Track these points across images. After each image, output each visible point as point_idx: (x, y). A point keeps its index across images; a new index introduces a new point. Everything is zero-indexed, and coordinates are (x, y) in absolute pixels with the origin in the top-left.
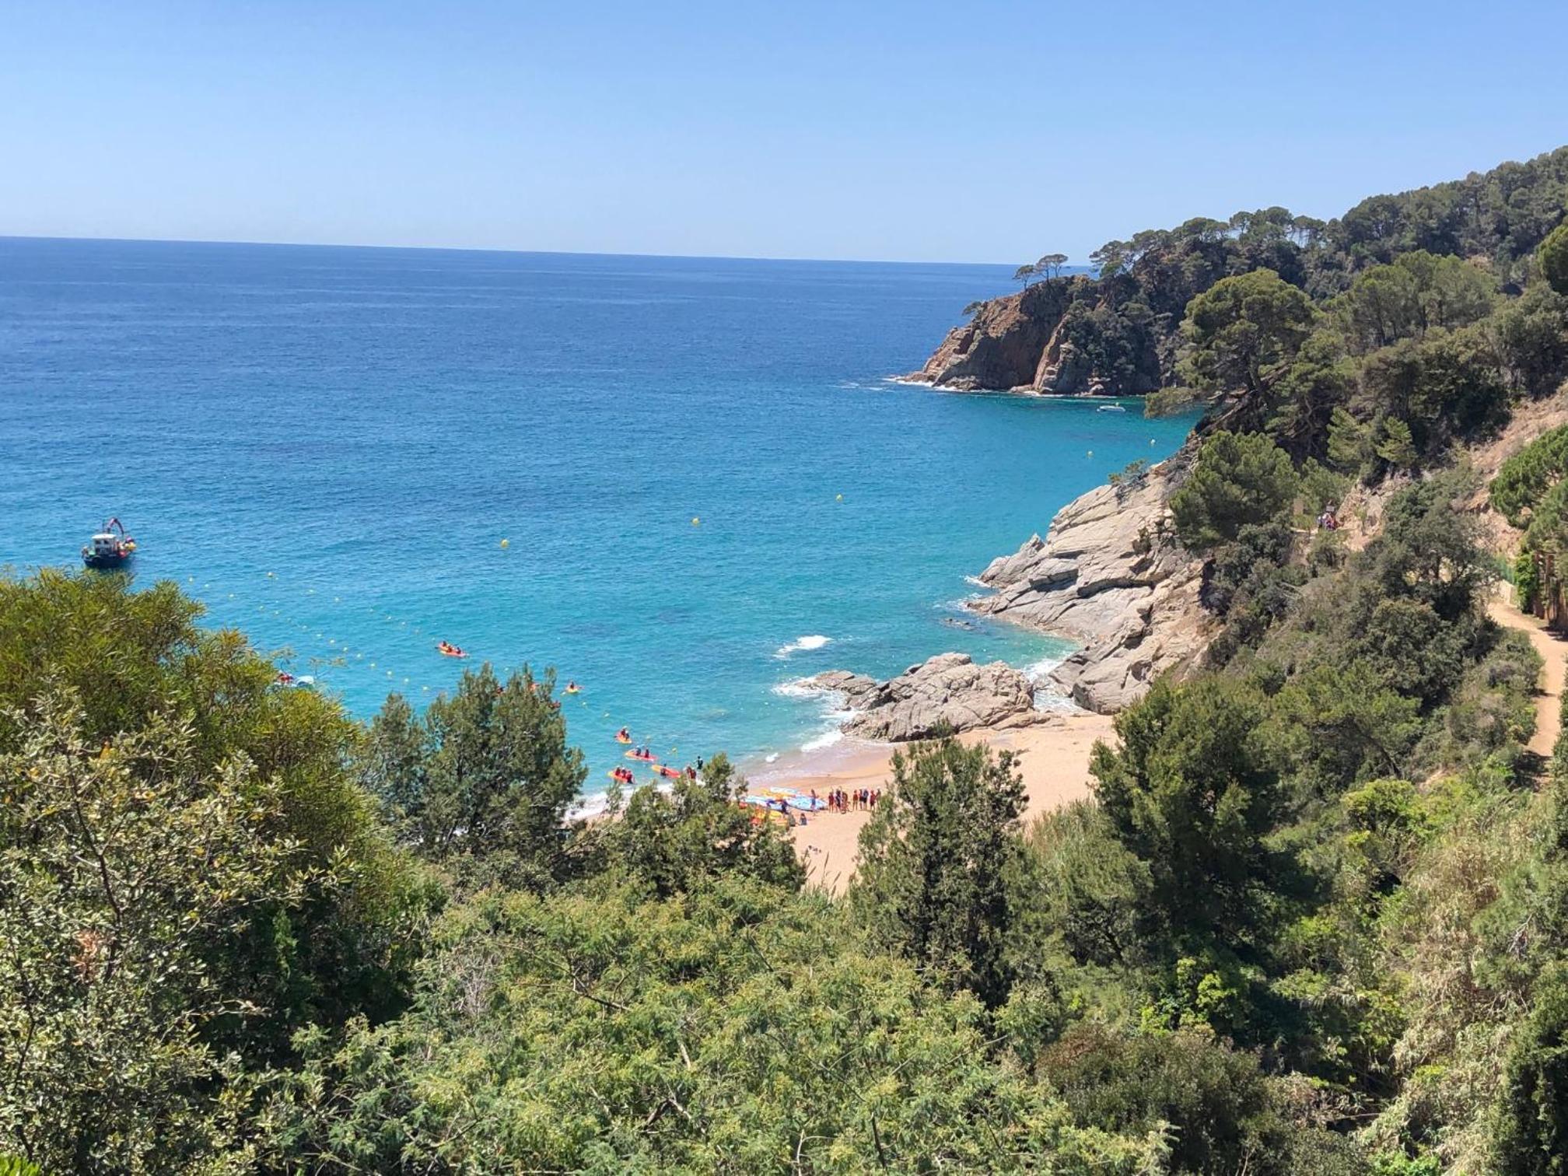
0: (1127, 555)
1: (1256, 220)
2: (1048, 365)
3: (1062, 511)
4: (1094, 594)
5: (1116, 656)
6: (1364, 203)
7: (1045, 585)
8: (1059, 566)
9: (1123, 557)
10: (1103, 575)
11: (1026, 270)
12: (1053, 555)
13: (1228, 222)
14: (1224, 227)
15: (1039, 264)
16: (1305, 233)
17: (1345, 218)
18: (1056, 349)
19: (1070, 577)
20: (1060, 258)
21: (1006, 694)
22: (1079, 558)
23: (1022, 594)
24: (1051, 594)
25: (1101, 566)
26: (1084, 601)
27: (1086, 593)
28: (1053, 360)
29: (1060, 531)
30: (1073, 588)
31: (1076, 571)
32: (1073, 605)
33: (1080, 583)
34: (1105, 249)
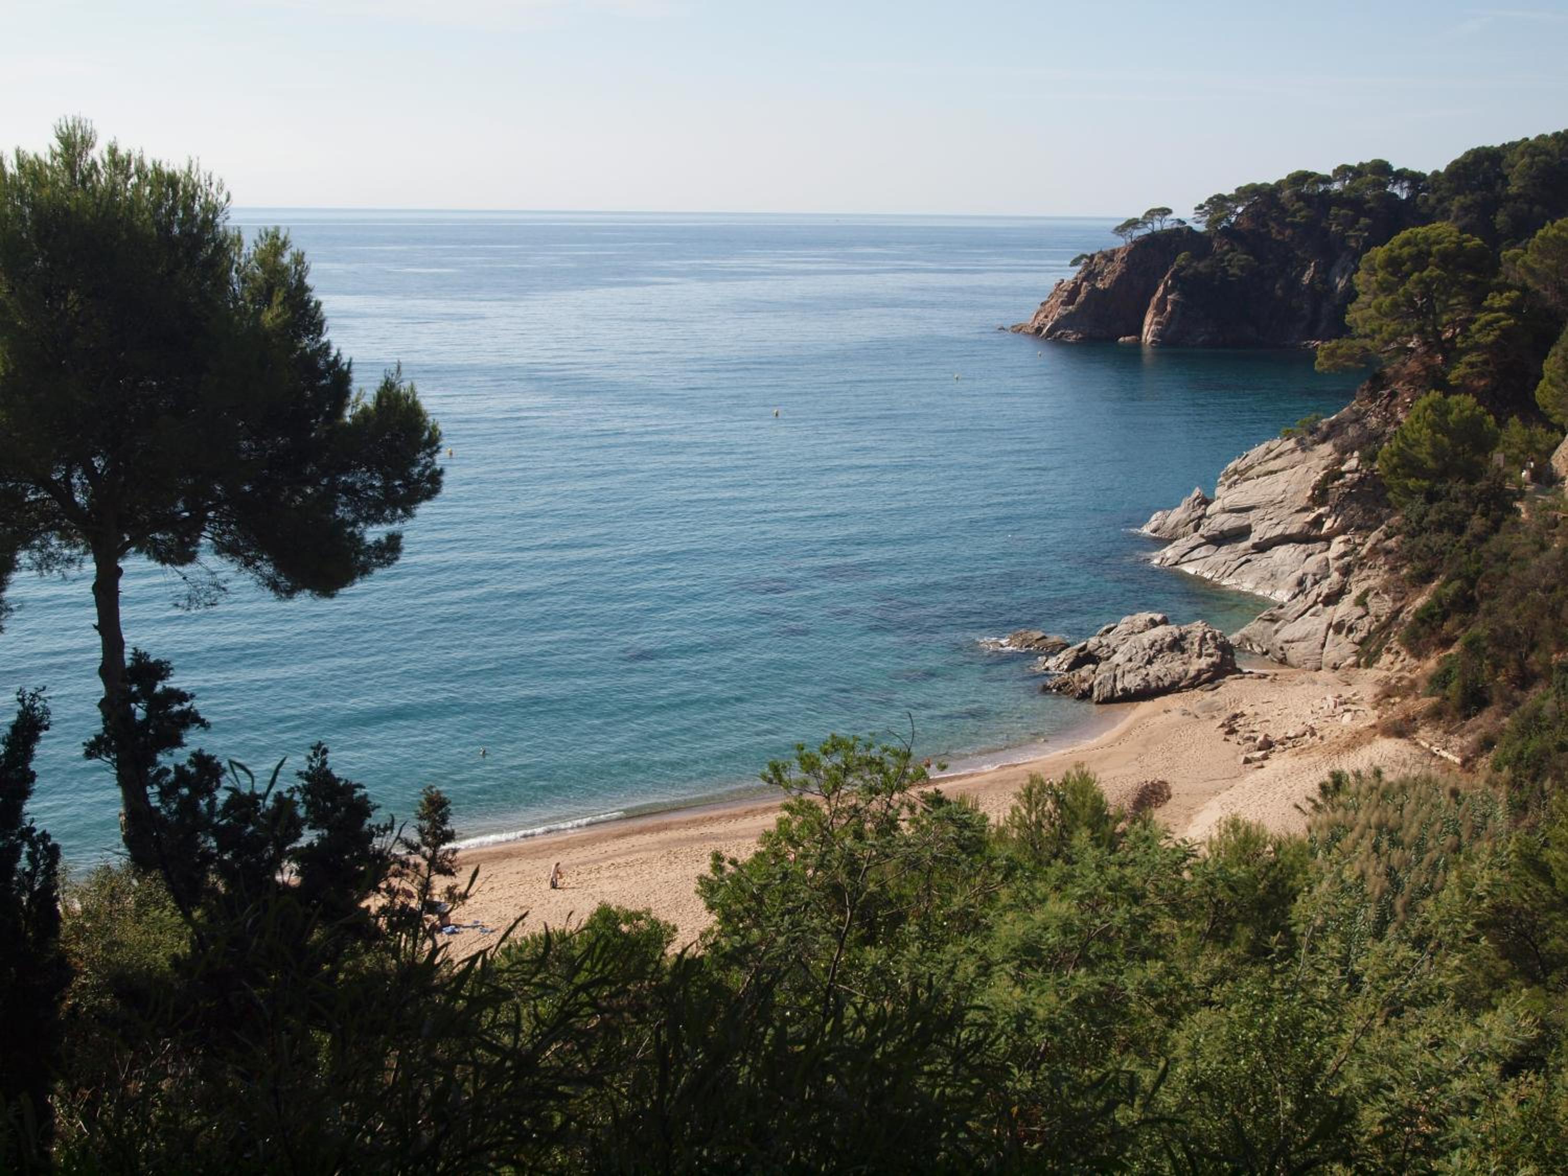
0: (1304, 509)
1: (1356, 172)
2: (1155, 315)
3: (1231, 466)
4: (1270, 548)
5: (1313, 615)
6: (1468, 154)
7: (1219, 540)
8: (1232, 522)
9: (1297, 512)
10: (1278, 531)
11: (1132, 224)
12: (1224, 511)
13: (1330, 174)
14: (1326, 180)
15: (1144, 217)
16: (1406, 184)
17: (1449, 168)
18: (1163, 301)
19: (1242, 533)
20: (1166, 211)
21: (1211, 655)
22: (1251, 513)
23: (1193, 549)
24: (1224, 549)
25: (1275, 521)
26: (1259, 556)
27: (1262, 547)
28: (1160, 309)
29: (1230, 487)
30: (1247, 544)
31: (1249, 526)
32: (1248, 561)
33: (1254, 538)
34: (1210, 201)
